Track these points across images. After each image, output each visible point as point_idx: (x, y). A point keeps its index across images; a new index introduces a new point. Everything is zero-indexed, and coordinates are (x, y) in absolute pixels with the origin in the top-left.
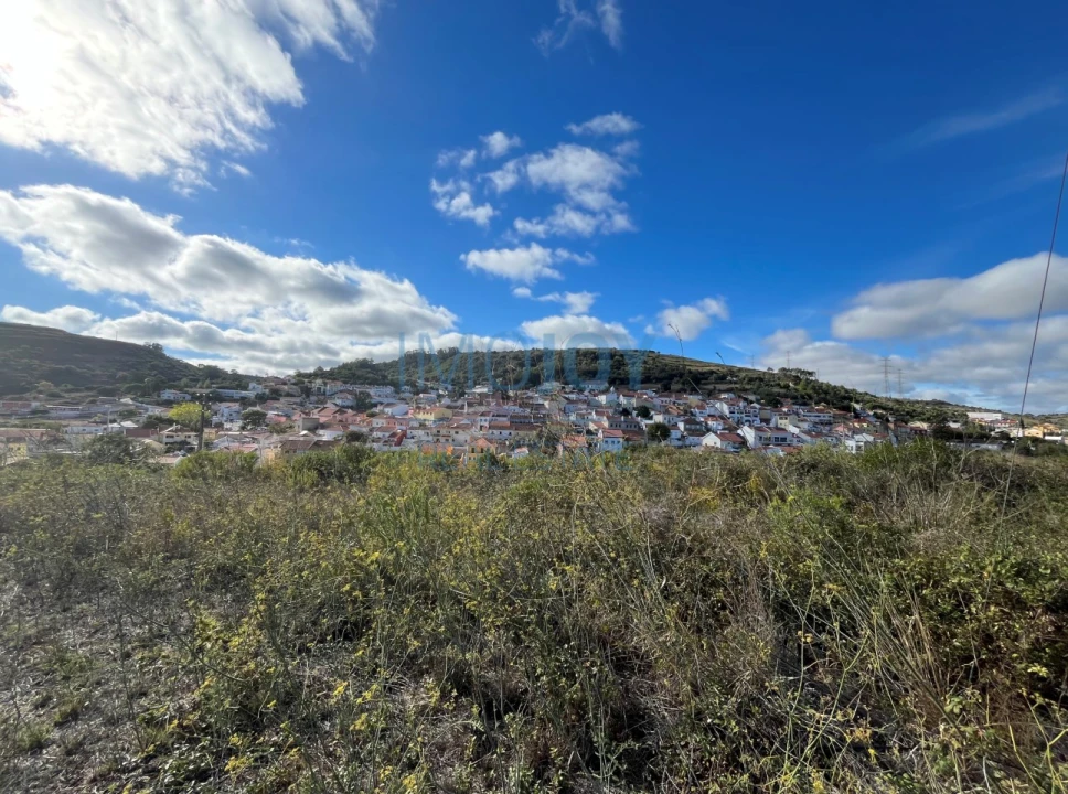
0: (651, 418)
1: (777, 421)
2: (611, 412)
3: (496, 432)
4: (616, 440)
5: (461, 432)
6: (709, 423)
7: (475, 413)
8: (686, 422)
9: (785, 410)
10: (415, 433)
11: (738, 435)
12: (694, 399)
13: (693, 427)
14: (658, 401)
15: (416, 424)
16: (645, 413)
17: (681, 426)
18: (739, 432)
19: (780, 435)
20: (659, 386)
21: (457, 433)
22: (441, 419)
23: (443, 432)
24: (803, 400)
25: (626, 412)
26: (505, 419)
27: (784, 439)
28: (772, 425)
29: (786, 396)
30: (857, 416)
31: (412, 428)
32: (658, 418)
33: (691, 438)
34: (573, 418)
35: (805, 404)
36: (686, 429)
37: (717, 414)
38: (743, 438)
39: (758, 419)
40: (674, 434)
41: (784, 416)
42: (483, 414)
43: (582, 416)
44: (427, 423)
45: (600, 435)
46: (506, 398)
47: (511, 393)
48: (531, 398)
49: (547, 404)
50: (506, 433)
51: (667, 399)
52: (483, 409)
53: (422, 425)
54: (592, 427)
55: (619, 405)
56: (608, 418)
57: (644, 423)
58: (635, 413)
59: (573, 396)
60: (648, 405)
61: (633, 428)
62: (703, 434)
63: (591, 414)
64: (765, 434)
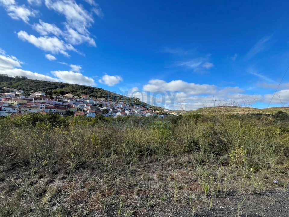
0: (103, 107)
1: (133, 110)
2: (91, 105)
3: (49, 110)
4: (93, 113)
5: (31, 109)
6: (118, 109)
7: (39, 102)
8: (112, 109)
9: (134, 107)
10: (6, 108)
12: (114, 103)
13: (114, 110)
14: (105, 103)
15: (7, 105)
16: (101, 106)
17: (111, 110)
18: (125, 112)
19: (134, 113)
20: (104, 99)
21: (30, 109)
22: (20, 104)
23: (22, 109)
24: (138, 105)
25: (95, 105)
26: (52, 105)
28: (132, 110)
30: (148, 109)
31: (5, 106)
32: (105, 108)
33: (113, 113)
34: (78, 106)
35: (138, 106)
36: (112, 111)
37: (120, 107)
38: (126, 113)
39: (129, 109)
40: (110, 112)
41: (134, 108)
42: (42, 103)
43: (82, 106)
44: (13, 105)
45: (88, 112)
46: (52, 98)
47: (54, 96)
48: (62, 99)
49: (69, 101)
50: (53, 110)
51: (107, 103)
52: (42, 101)
53: (10, 106)
54: (85, 109)
55: (93, 103)
56: (91, 107)
57: (101, 109)
58: (98, 106)
59: (78, 100)
60: (102, 104)
61: (98, 110)
62: (117, 112)
63: (84, 105)
64: (131, 113)
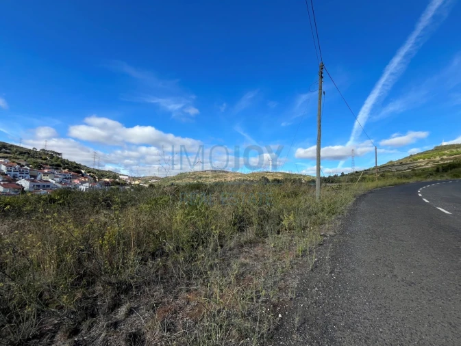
1: (41, 176)
9: (46, 171)
11: (18, 185)
18: (18, 182)
19: (48, 184)
24: (57, 167)
27: (49, 186)
28: (38, 179)
29: (47, 164)
30: (83, 176)
35: (57, 169)
38: (21, 186)
39: (29, 175)
41: (45, 174)
64: (36, 184)
